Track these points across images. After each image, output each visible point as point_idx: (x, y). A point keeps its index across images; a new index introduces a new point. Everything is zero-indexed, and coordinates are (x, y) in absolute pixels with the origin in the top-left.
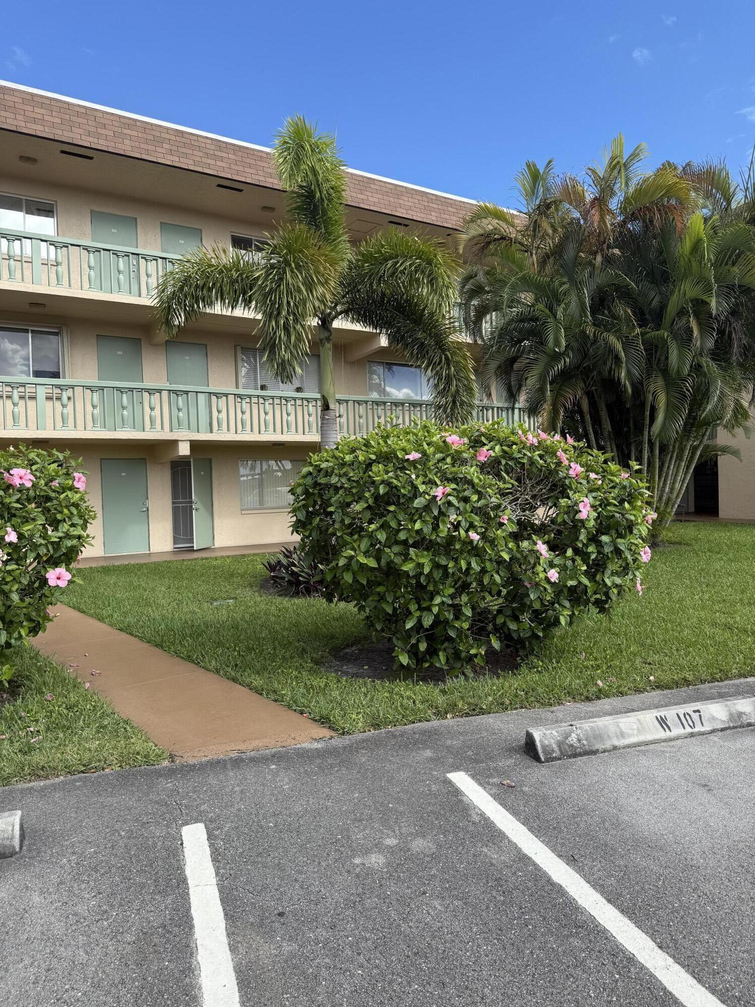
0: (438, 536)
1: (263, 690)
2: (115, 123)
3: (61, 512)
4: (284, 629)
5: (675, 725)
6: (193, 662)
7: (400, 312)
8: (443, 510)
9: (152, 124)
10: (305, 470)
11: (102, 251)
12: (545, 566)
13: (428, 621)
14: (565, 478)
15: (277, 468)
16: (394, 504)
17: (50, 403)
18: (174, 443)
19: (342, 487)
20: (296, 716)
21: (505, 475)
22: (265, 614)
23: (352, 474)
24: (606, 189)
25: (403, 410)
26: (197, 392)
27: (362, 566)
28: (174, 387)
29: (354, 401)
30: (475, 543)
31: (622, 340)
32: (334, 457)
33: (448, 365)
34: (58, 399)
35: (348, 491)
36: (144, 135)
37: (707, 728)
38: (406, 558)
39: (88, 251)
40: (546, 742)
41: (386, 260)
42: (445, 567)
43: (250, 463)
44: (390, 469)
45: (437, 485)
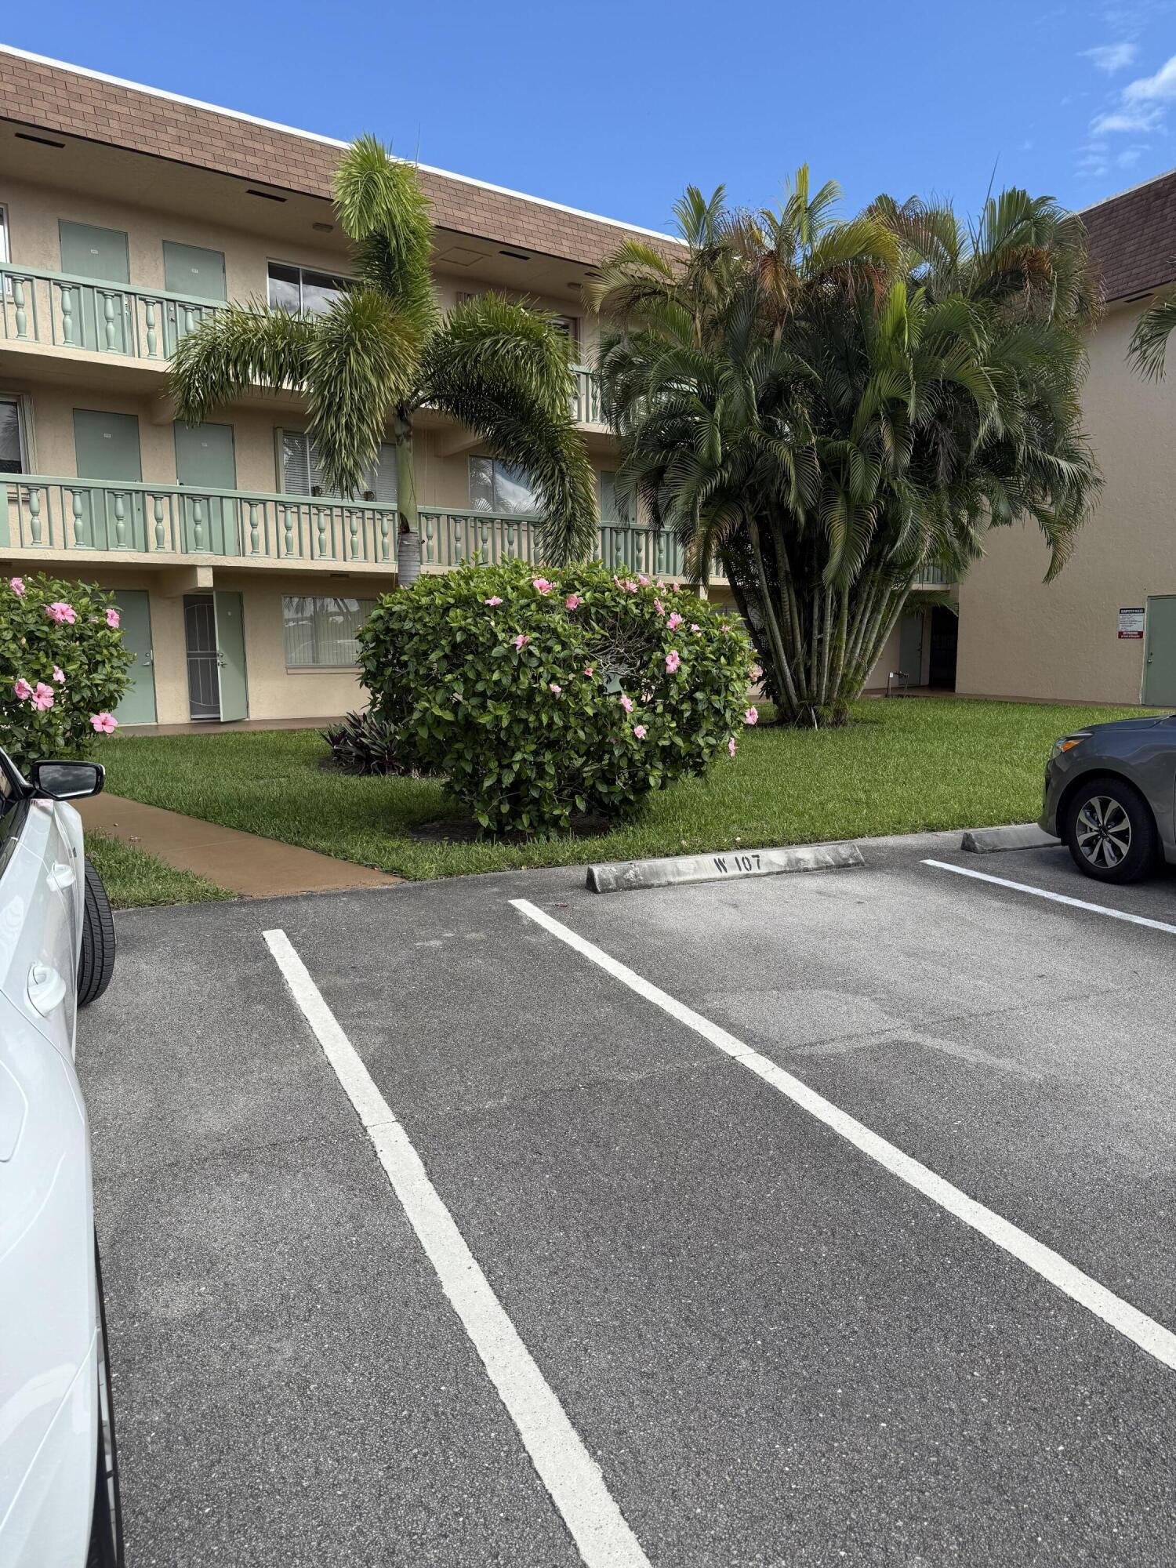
0: (518, 688)
1: (330, 851)
2: (96, 94)
3: (101, 653)
4: (353, 804)
5: (733, 867)
6: (247, 831)
7: (501, 405)
8: (524, 660)
9: (150, 96)
10: (375, 613)
11: (82, 288)
12: (633, 723)
13: (508, 779)
14: (661, 630)
15: (336, 609)
16: (472, 652)
17: (13, 508)
18: (190, 570)
19: (416, 634)
20: (368, 871)
21: (594, 624)
22: (328, 791)
23: (427, 620)
24: (785, 241)
25: (518, 530)
26: (222, 497)
27: (438, 720)
28: (186, 489)
29: (448, 516)
30: (558, 696)
31: (794, 451)
32: (409, 599)
33: (563, 480)
34: (27, 502)
35: (423, 638)
36: (139, 113)
37: (764, 870)
38: (483, 707)
39: (61, 287)
40: (604, 876)
41: (484, 335)
42: (526, 721)
43: (296, 600)
44: (468, 615)
45: (518, 634)
